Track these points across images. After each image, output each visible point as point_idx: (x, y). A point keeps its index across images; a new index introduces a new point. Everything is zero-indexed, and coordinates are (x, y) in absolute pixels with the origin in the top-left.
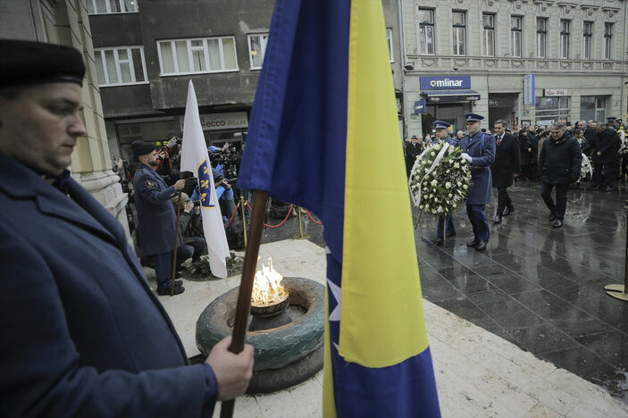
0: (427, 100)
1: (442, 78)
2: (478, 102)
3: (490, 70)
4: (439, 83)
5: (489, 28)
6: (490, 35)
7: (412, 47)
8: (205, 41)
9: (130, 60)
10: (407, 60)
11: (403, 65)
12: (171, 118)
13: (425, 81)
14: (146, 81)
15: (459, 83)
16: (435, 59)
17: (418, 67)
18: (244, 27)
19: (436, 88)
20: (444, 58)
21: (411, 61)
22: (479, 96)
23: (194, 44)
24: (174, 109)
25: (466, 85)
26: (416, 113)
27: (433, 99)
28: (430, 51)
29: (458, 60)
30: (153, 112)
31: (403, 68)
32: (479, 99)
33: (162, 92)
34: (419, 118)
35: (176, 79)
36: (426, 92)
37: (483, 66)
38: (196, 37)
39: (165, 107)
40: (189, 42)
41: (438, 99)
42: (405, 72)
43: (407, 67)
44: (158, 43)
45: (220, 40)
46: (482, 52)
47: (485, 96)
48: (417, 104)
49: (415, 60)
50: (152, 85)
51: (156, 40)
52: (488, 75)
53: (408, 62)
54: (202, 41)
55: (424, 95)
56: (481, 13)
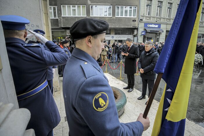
0: (146, 31)
1: (151, 24)
2: (162, 33)
3: (168, 22)
4: (151, 26)
5: (169, 8)
6: (169, 11)
7: (143, 13)
8: (76, 6)
9: (52, 11)
10: (141, 17)
11: (139, 19)
12: (64, 30)
13: (146, 24)
14: (57, 18)
15: (157, 26)
16: (150, 17)
17: (144, 20)
18: (89, 2)
19: (149, 27)
20: (153, 17)
21: (142, 17)
22: (163, 31)
23: (73, 7)
24: (65, 27)
25: (159, 27)
26: (142, 35)
27: (148, 31)
28: (149, 14)
29: (158, 18)
30: (59, 28)
31: (139, 20)
32: (163, 32)
33: (62, 22)
34: (143, 37)
35: (67, 18)
36: (146, 28)
37: (165, 21)
38: (74, 4)
39: (63, 27)
40: (71, 6)
41: (150, 31)
42: (140, 21)
43: (141, 20)
44: (62, 6)
45: (81, 6)
46: (166, 16)
47: (165, 31)
48: (142, 32)
49: (143, 17)
50: (59, 19)
51: (61, 4)
52: (167, 24)
53: (141, 18)
54: (75, 6)
55: (145, 29)
56: (167, 3)
